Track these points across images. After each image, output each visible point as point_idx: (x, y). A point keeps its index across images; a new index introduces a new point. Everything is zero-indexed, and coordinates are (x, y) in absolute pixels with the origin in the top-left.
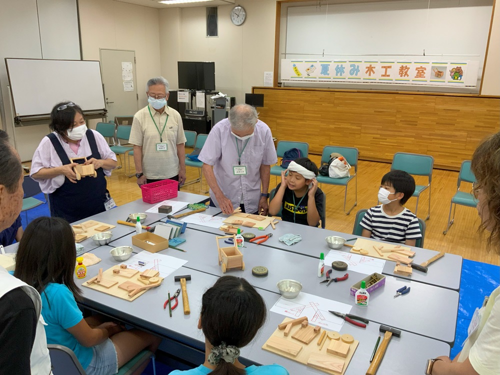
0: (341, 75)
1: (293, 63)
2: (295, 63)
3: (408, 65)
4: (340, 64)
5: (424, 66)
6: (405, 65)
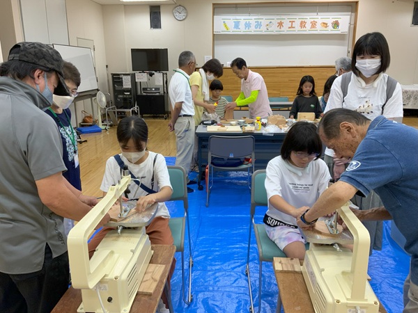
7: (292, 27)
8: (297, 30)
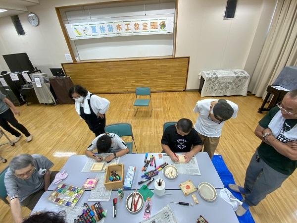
5: (146, 22)
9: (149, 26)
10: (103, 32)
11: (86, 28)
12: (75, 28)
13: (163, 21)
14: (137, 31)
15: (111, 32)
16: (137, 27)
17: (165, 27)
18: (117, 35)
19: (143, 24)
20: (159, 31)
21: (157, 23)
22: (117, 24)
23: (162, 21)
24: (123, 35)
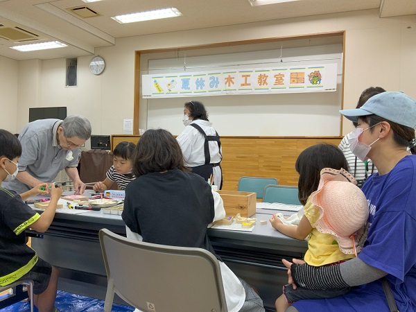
0: (201, 88)
1: (153, 80)
2: (156, 79)
3: (266, 73)
4: (199, 77)
5: (282, 72)
6: (263, 73)
7: (246, 84)
8: (254, 88)
9: (287, 79)
10: (199, 88)
11: (173, 81)
12: (155, 81)
13: (317, 70)
14: (262, 87)
15: (214, 88)
16: (262, 79)
17: (320, 80)
18: (224, 93)
19: (275, 76)
20: (307, 87)
21: (303, 73)
22: (227, 76)
23: (313, 70)
24: (234, 93)
